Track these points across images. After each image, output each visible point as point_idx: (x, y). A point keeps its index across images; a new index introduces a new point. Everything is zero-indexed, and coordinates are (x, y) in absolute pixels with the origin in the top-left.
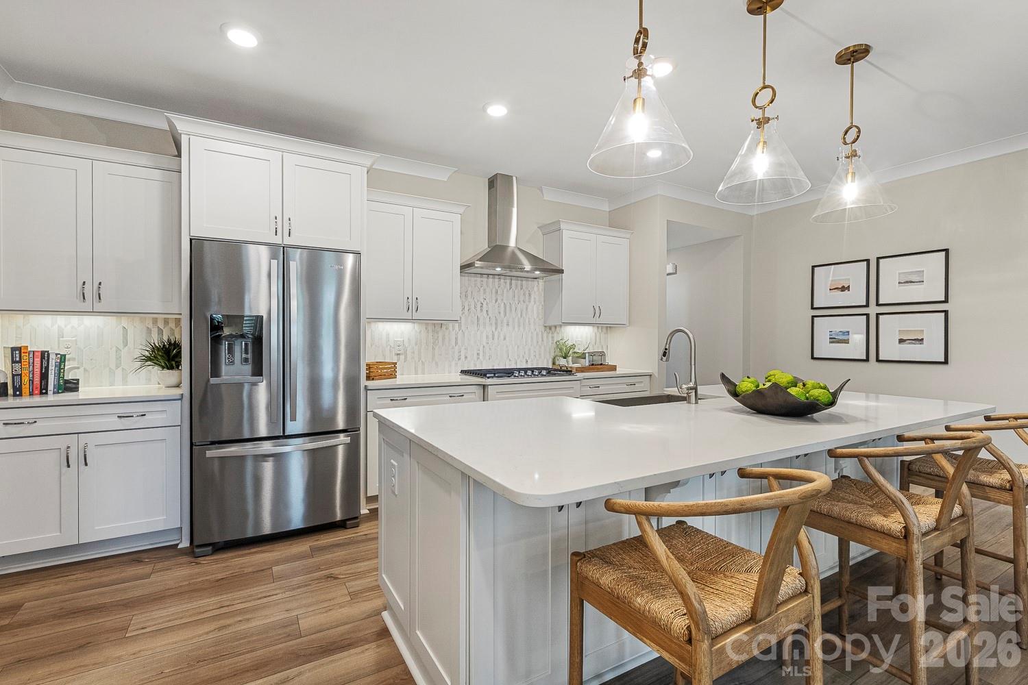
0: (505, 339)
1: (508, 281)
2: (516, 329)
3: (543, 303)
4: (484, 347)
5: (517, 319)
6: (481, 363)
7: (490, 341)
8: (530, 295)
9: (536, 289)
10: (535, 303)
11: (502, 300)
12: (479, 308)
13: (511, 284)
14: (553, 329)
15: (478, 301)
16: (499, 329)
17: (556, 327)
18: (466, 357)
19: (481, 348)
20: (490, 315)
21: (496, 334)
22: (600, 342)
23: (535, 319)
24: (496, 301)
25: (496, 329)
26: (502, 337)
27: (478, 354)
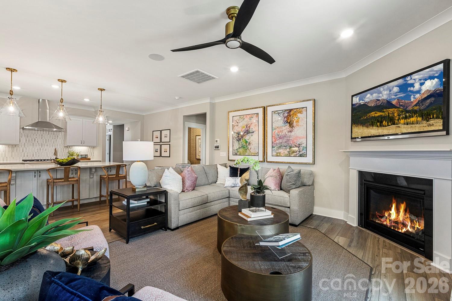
0: (46, 150)
1: (47, 132)
2: (51, 147)
3: (64, 139)
4: (36, 153)
5: (51, 144)
6: (35, 158)
7: (39, 151)
8: (58, 136)
9: (60, 135)
10: (60, 139)
11: (45, 138)
12: (33, 140)
13: (49, 133)
14: (68, 147)
15: (33, 138)
16: (43, 147)
17: (70, 147)
18: (27, 156)
19: (35, 153)
20: (39, 142)
21: (42, 149)
22: (90, 151)
23: (60, 144)
24: (42, 138)
25: (42, 147)
26: (44, 149)
27: (33, 155)
